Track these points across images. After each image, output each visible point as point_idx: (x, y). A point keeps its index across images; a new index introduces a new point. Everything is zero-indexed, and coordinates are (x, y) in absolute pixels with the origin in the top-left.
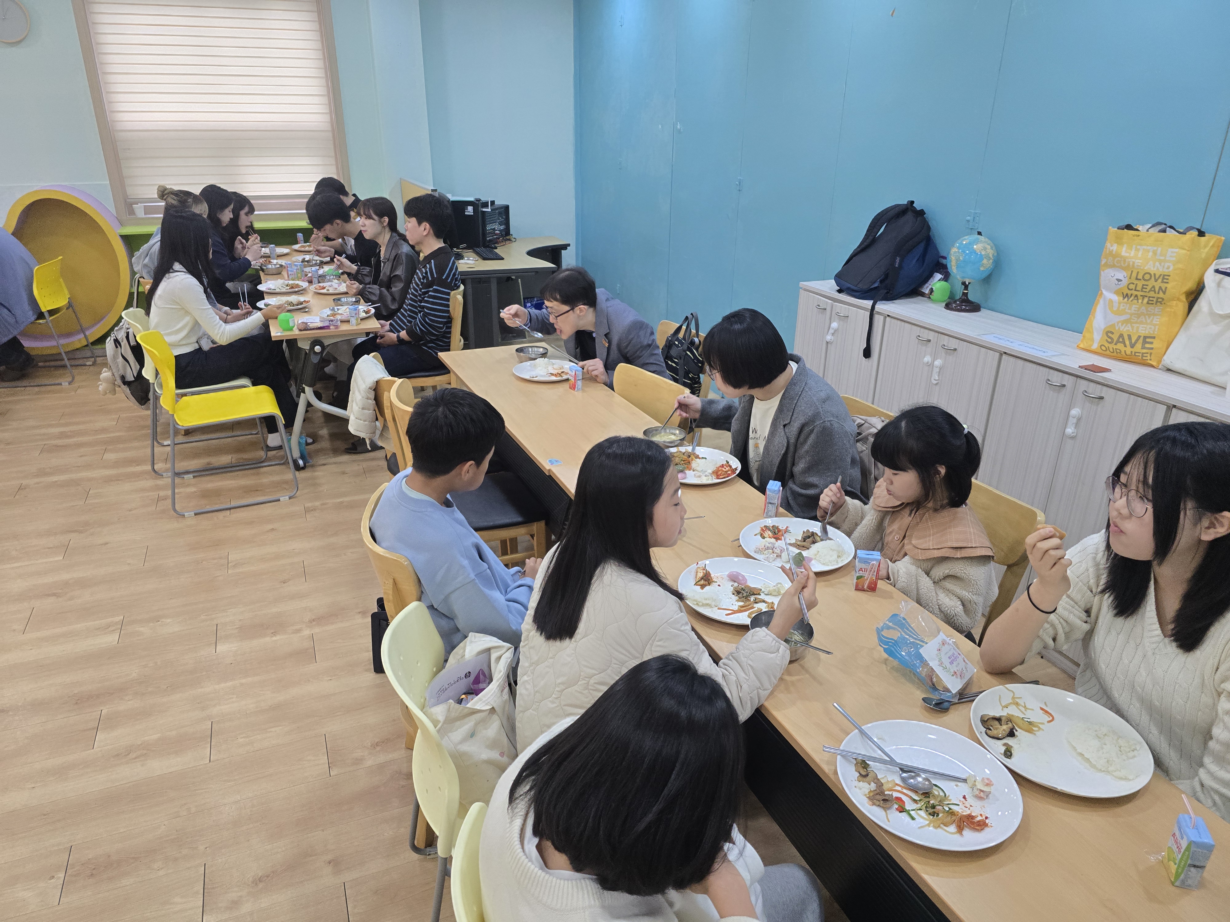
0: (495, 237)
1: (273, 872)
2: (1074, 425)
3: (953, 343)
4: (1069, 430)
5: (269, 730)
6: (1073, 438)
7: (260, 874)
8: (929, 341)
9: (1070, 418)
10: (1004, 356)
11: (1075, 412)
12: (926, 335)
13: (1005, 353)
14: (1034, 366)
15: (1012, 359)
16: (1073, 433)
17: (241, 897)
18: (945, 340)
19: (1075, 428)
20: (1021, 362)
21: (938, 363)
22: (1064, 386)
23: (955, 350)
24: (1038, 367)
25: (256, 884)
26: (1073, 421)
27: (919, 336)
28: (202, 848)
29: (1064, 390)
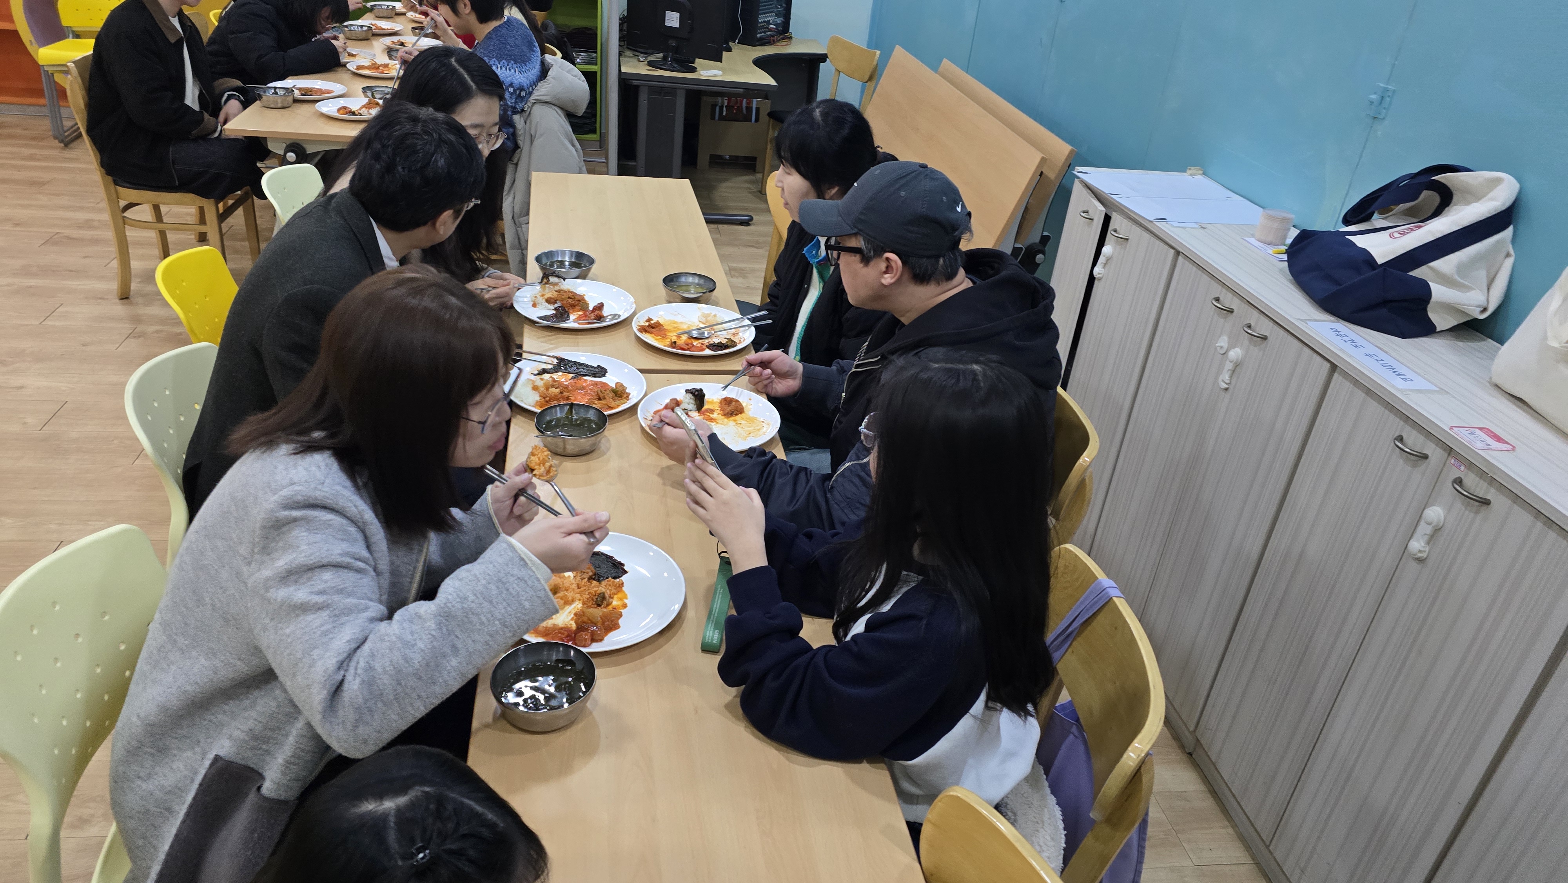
0: (769, 33)
2: (1426, 537)
3: (1264, 327)
4: (1417, 545)
6: (1420, 560)
8: (1231, 311)
9: (1422, 524)
10: (1338, 375)
11: (1435, 513)
12: (1229, 300)
13: (1340, 369)
14: (1381, 407)
15: (1349, 385)
16: (1420, 551)
18: (1254, 318)
19: (1428, 543)
20: (1360, 395)
21: (1236, 353)
22: (1425, 457)
23: (1265, 338)
24: (1387, 410)
26: (1424, 529)
27: (1217, 299)
29: (1424, 465)
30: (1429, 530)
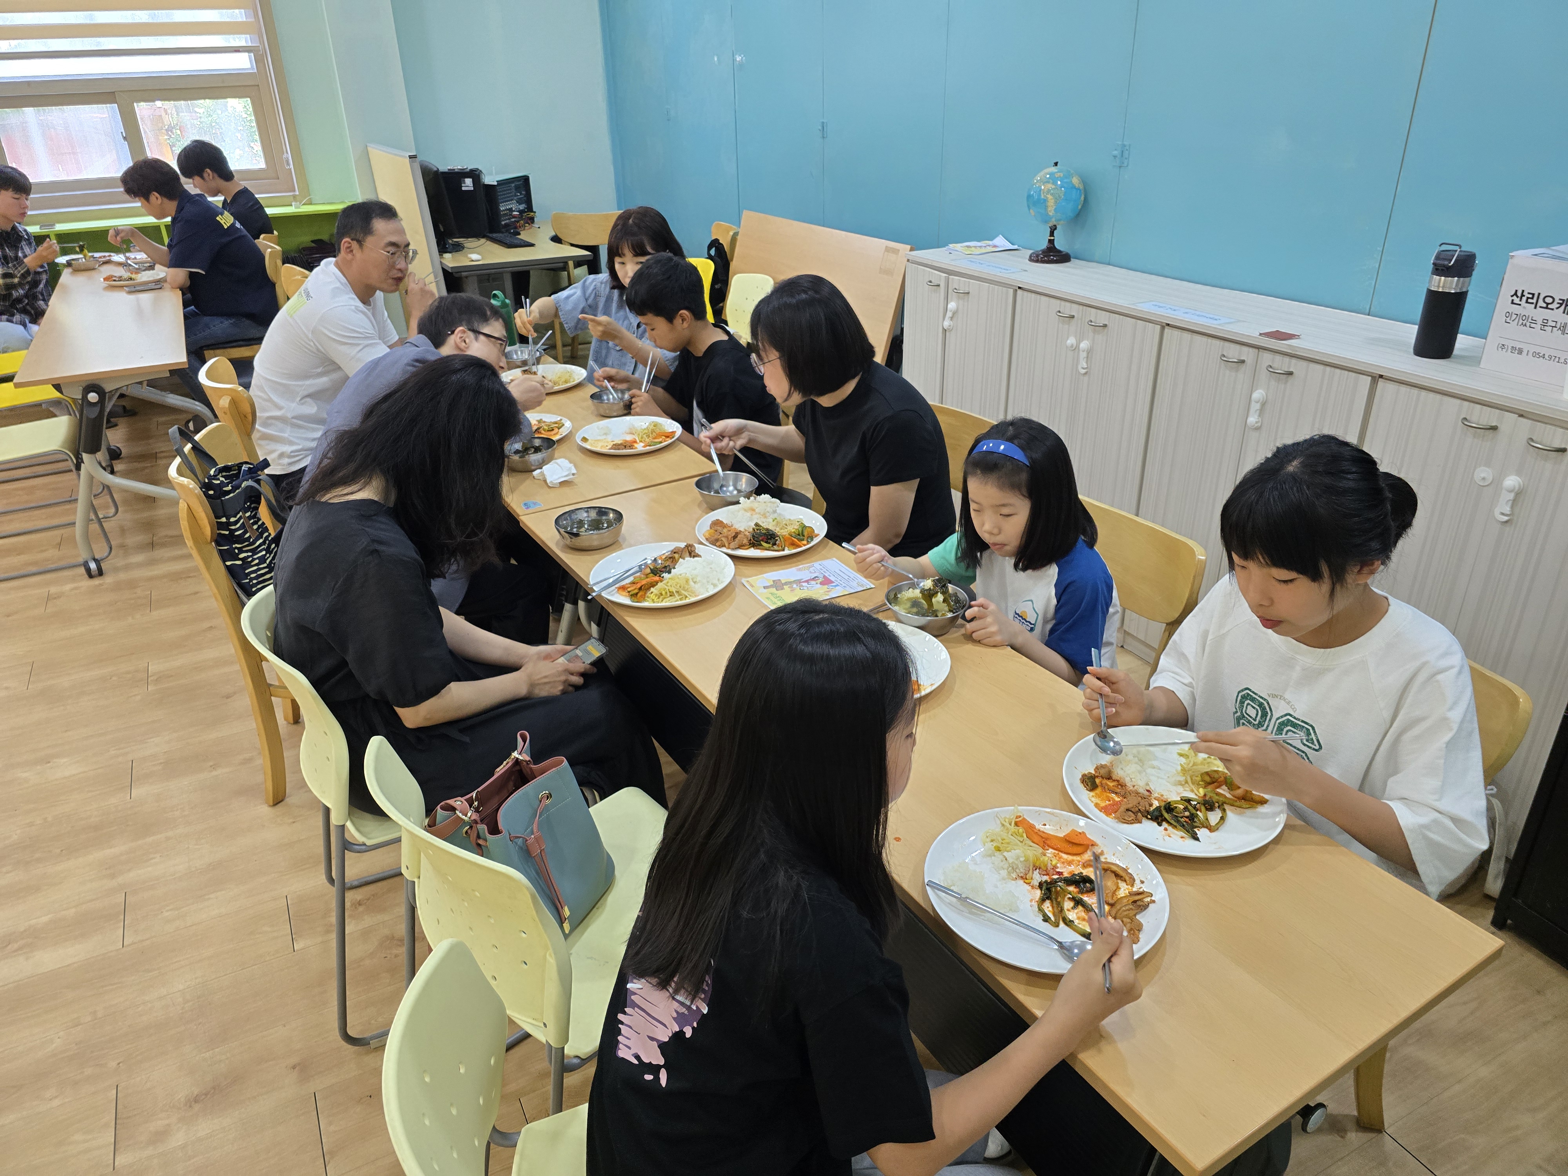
0: (513, 220)
1: (214, 1088)
2: (1258, 412)
3: (1102, 318)
5: (207, 897)
6: (1258, 429)
7: (196, 1093)
8: (1073, 317)
9: (1253, 404)
10: (1167, 330)
11: (1258, 394)
12: (1068, 309)
13: (1168, 325)
14: (1205, 339)
15: (1176, 332)
16: (1257, 422)
17: (168, 1125)
18: (1093, 314)
19: (1259, 416)
20: (1189, 336)
21: (1084, 345)
22: (1243, 362)
23: (1105, 326)
24: (1210, 340)
25: (190, 1106)
26: (1254, 407)
27: (1059, 312)
28: (113, 1064)
29: (1243, 367)
30: (1258, 406)
